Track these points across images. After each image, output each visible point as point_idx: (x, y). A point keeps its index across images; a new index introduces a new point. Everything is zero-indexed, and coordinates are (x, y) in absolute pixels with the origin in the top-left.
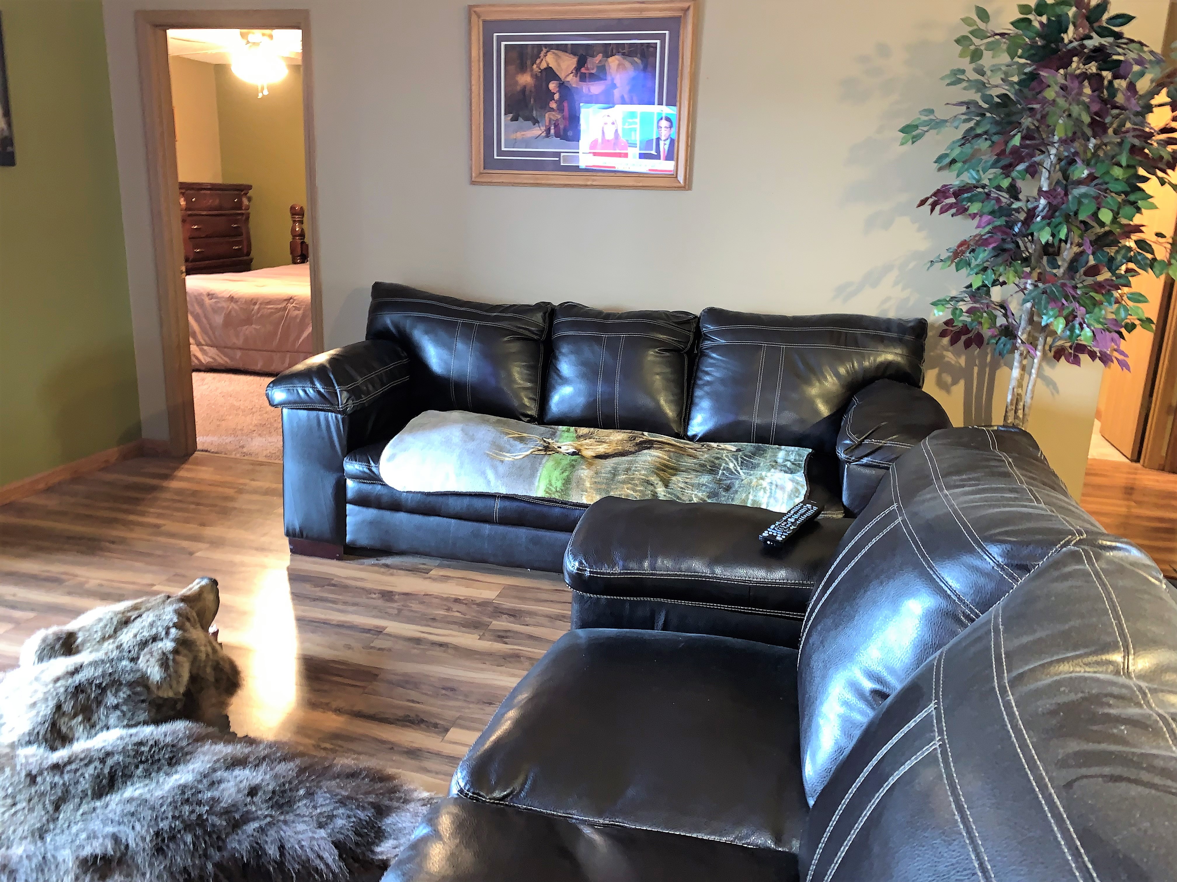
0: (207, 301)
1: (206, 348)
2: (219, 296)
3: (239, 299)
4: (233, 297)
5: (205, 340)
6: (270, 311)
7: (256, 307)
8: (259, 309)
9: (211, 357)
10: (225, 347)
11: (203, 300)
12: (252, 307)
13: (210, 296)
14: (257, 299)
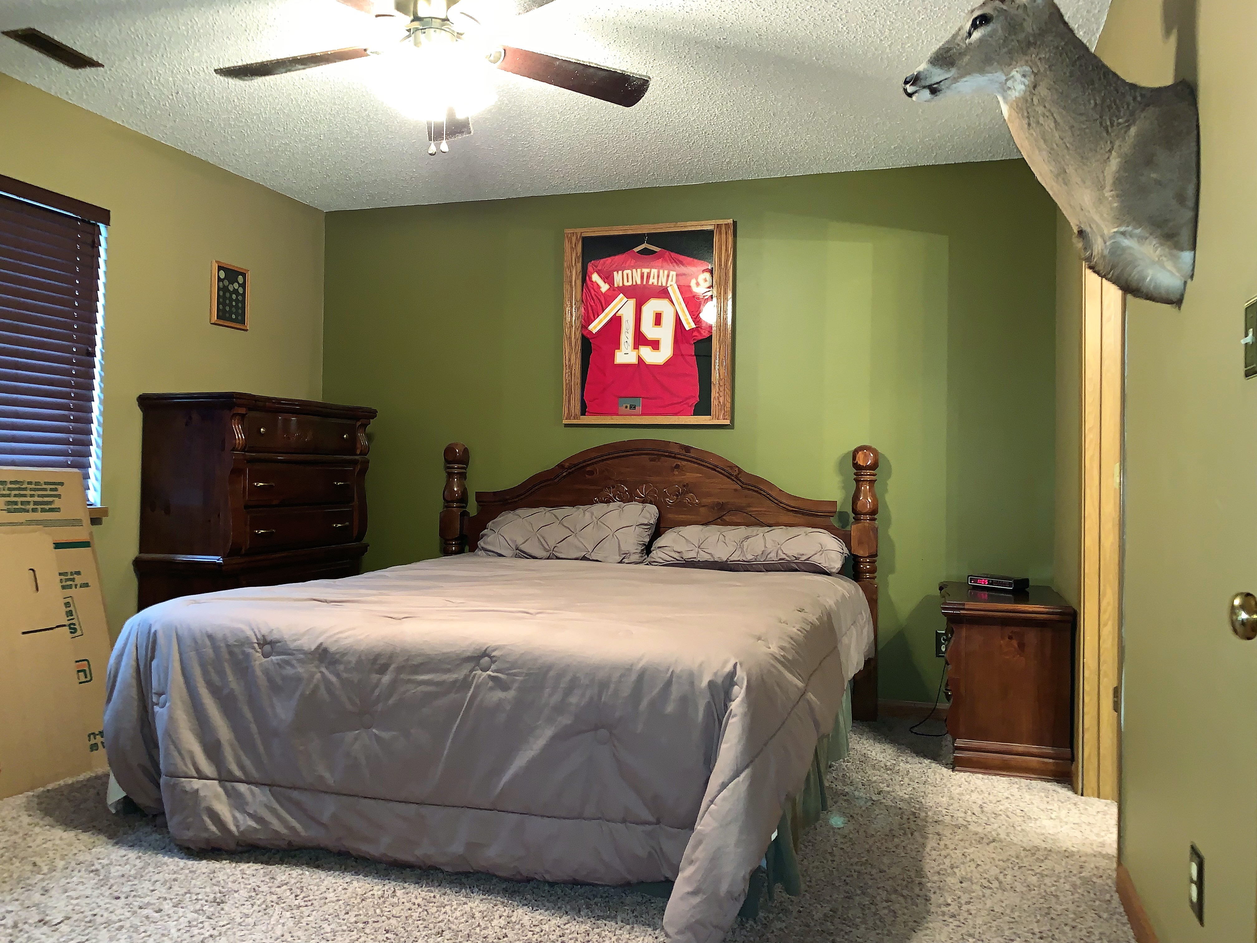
0: (258, 659)
1: (242, 788)
2: (292, 645)
3: (344, 654)
4: (325, 650)
5: (242, 767)
6: (422, 688)
7: (386, 679)
8: (394, 683)
9: (253, 816)
10: (294, 788)
11: (247, 656)
12: (375, 677)
13: (267, 648)
14: (392, 656)
